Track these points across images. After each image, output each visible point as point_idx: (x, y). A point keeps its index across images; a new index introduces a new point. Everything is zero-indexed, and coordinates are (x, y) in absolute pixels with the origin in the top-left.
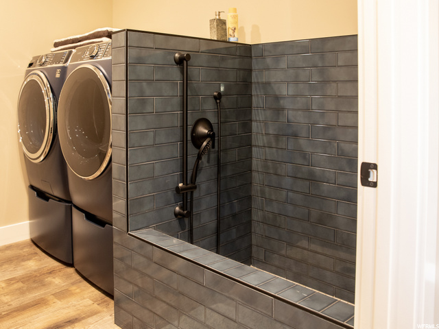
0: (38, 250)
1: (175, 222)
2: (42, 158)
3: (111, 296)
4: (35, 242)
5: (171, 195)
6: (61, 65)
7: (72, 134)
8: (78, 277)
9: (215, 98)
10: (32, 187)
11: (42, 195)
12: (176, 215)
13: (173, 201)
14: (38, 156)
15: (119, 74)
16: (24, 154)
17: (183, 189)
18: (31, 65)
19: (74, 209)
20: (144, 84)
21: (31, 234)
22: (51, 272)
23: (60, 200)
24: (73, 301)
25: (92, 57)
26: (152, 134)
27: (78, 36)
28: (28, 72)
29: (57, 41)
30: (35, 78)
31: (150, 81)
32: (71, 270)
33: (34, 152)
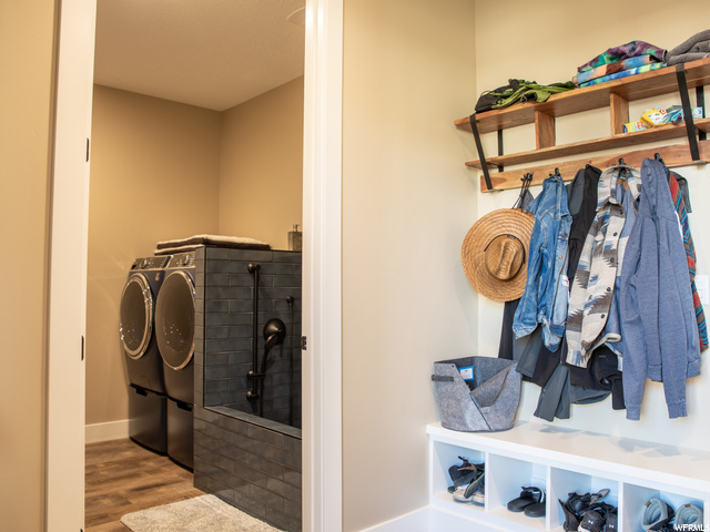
0: (136, 445)
1: (247, 405)
2: (142, 354)
3: (191, 470)
4: (133, 439)
5: (243, 381)
6: (160, 269)
7: (168, 330)
8: (170, 462)
9: (288, 301)
10: (133, 385)
11: (141, 390)
12: (249, 398)
13: (245, 386)
14: (138, 353)
15: (200, 281)
16: (126, 353)
17: (252, 376)
18: (134, 267)
19: (169, 400)
20: (220, 289)
21: (130, 432)
22: (146, 459)
23: (158, 394)
24: (163, 475)
25: (184, 265)
26: (226, 330)
27: (179, 241)
28: (131, 273)
29: (160, 243)
30: (137, 280)
31: (225, 287)
32: (165, 458)
33: (134, 349)
